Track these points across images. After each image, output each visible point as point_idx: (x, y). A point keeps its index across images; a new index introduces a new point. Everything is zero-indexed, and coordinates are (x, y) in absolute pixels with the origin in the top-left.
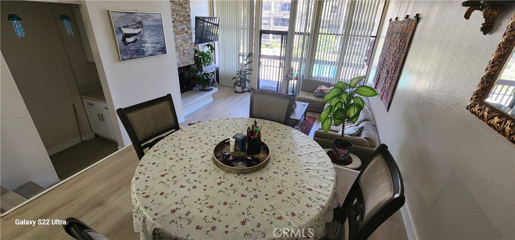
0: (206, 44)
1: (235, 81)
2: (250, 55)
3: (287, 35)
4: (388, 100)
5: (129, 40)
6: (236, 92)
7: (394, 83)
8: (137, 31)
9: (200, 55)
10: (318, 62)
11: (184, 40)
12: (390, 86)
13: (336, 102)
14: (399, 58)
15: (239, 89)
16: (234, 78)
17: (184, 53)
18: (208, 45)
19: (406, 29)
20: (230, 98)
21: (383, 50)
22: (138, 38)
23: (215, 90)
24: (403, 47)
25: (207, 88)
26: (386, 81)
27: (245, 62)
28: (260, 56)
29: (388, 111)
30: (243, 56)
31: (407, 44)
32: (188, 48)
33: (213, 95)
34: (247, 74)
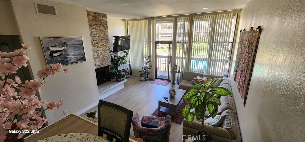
0: (123, 51)
1: (140, 73)
2: (150, 57)
3: (172, 44)
4: (244, 95)
5: (54, 55)
6: (141, 80)
7: (247, 81)
8: (62, 49)
9: (118, 58)
10: (193, 59)
11: (104, 51)
12: (244, 83)
13: (196, 99)
14: (249, 61)
15: (143, 78)
16: (139, 72)
17: (103, 58)
18: (124, 52)
19: (252, 38)
20: (135, 86)
21: (238, 52)
22: (63, 53)
23: (126, 80)
24: (251, 52)
25: (120, 80)
26: (241, 78)
27: (147, 61)
28: (156, 56)
29: (244, 105)
30: (145, 57)
31: (254, 50)
32: (106, 55)
33: (125, 84)
34: (149, 69)
